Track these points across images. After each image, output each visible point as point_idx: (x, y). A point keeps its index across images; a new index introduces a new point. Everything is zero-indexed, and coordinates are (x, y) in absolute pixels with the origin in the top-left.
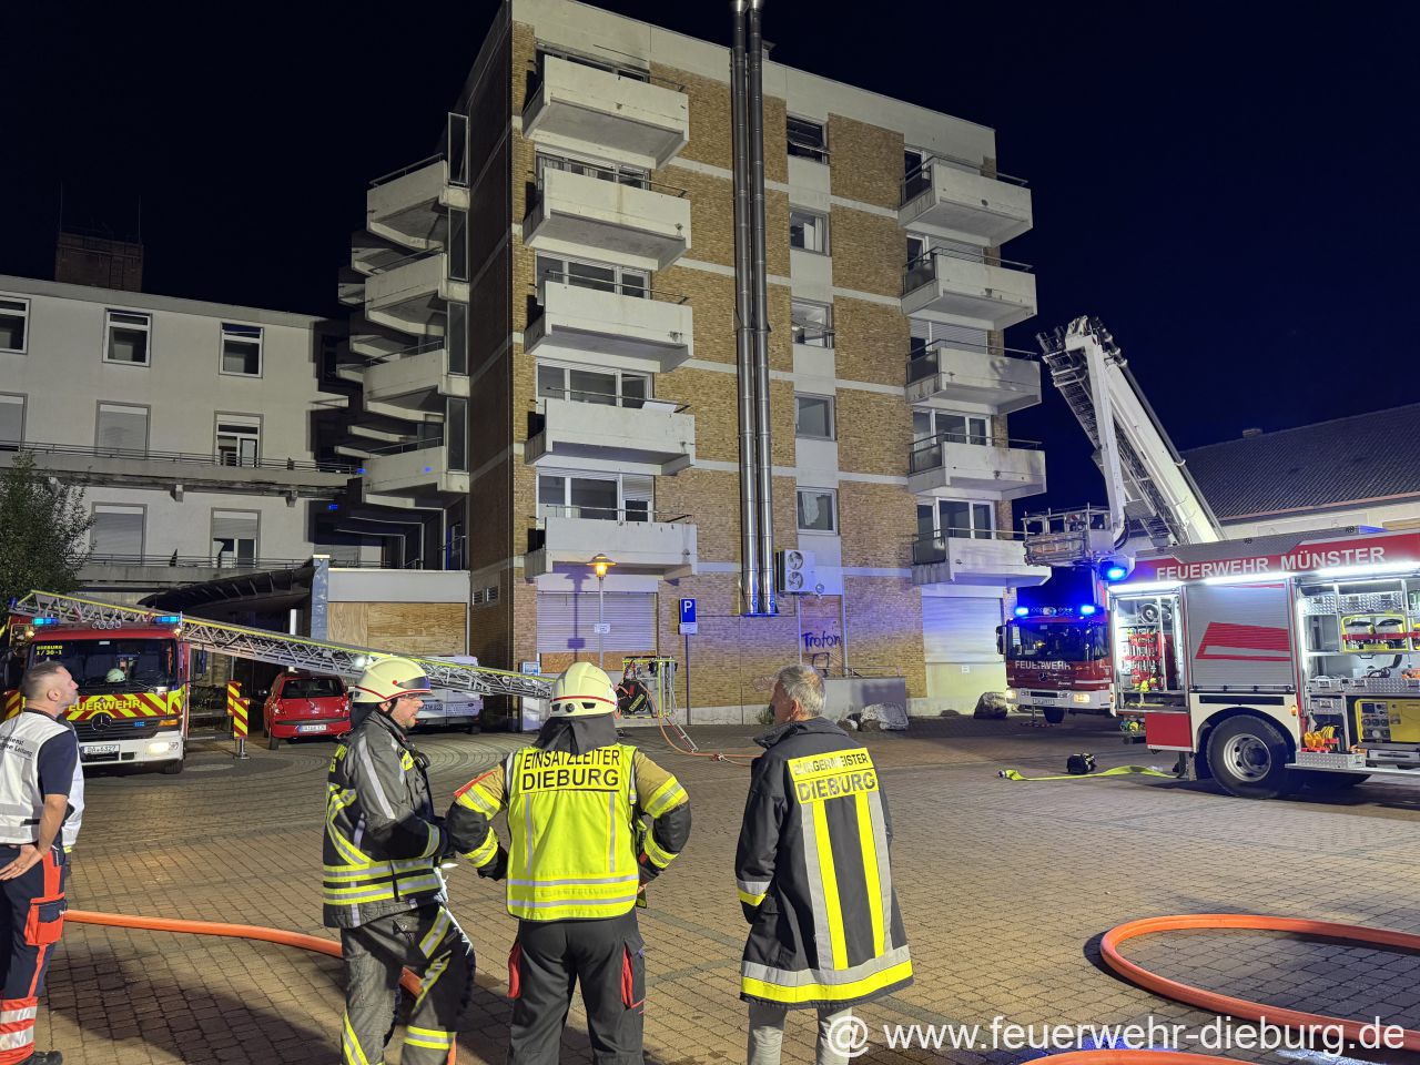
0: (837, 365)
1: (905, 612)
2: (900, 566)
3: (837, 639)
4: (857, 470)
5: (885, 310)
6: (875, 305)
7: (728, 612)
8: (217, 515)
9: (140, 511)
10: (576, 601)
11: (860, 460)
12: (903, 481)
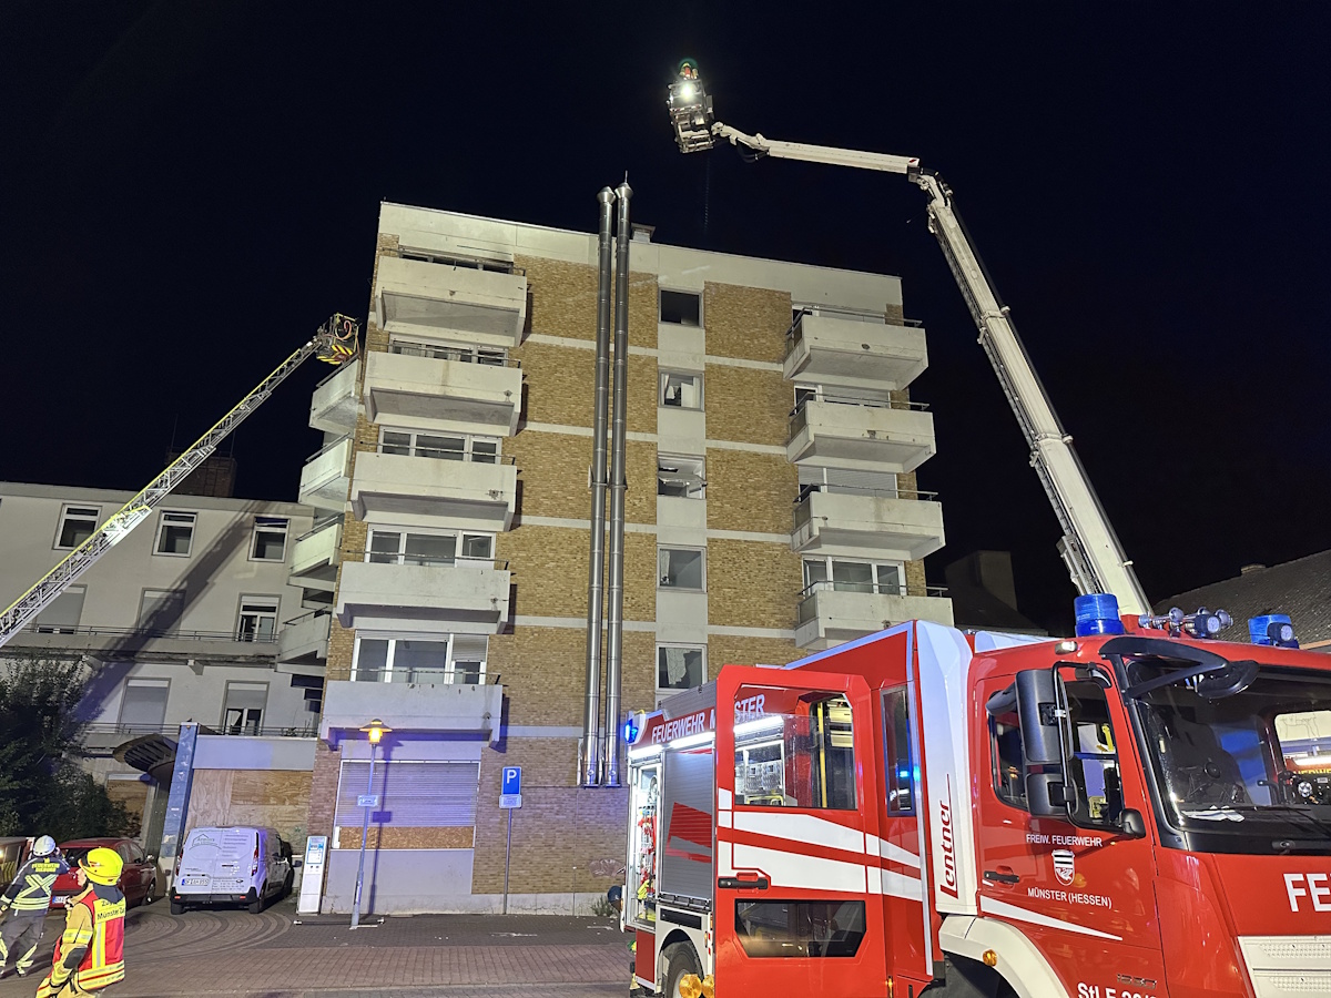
0: (709, 514)
4: (731, 623)
5: (768, 459)
6: (756, 455)
7: (564, 783)
8: (231, 686)
9: (165, 684)
10: (386, 771)
11: (735, 612)
12: (789, 634)
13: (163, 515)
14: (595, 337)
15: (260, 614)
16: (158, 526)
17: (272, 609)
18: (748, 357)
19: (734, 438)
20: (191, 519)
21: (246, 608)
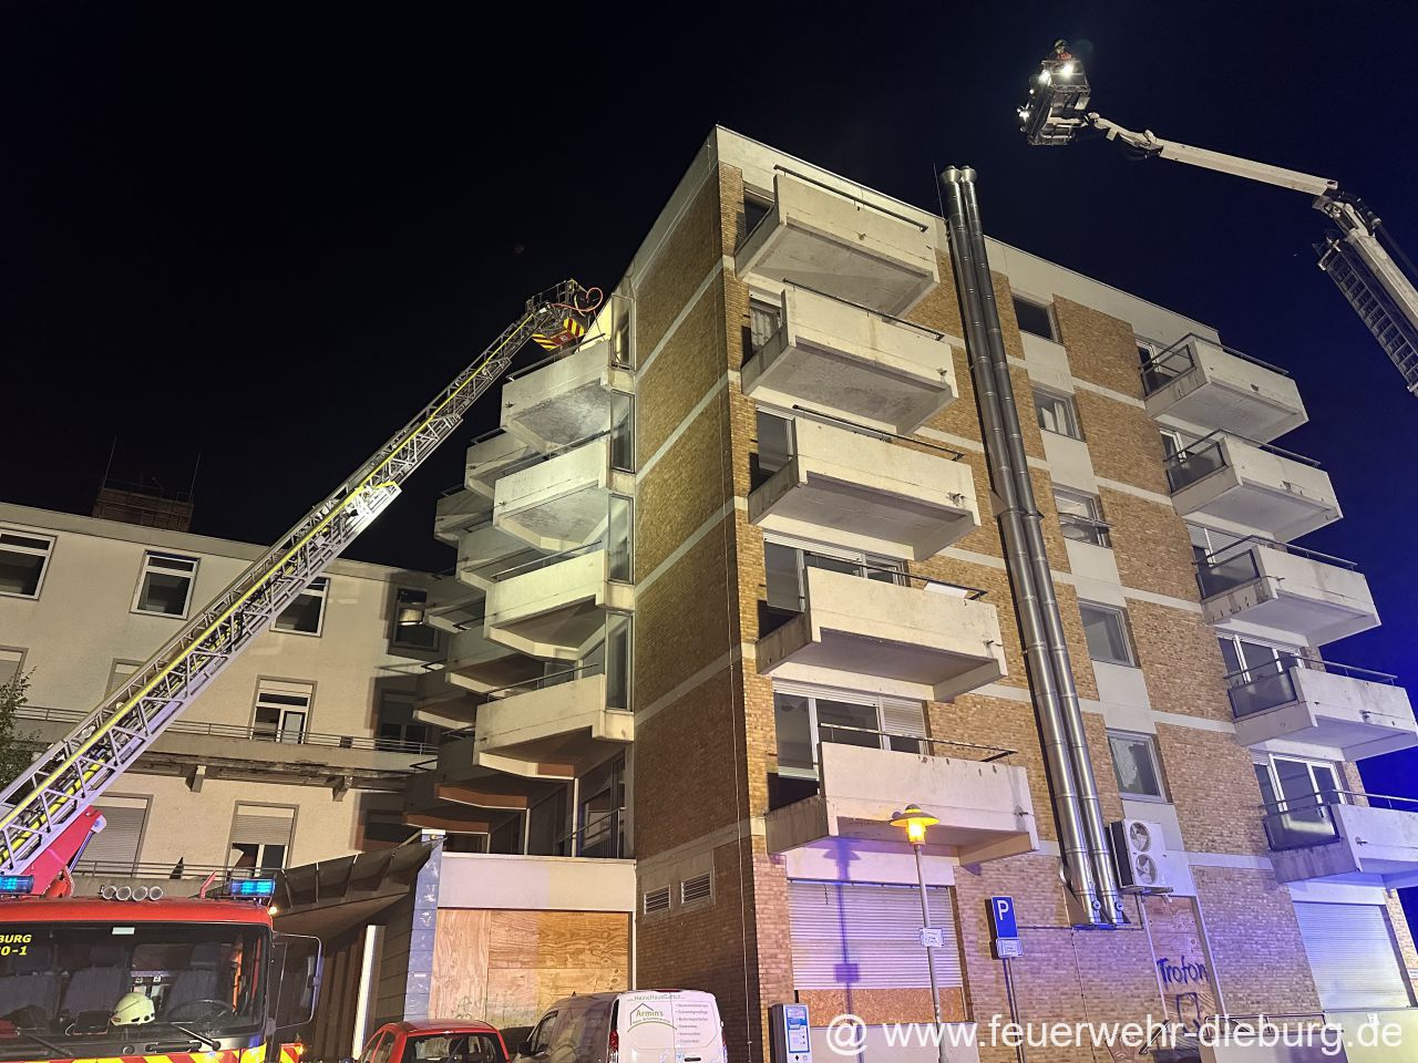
0: (1120, 569)
1: (1279, 925)
2: (1255, 852)
3: (1203, 971)
4: (1172, 710)
5: (1156, 508)
6: (1145, 502)
7: (1053, 922)
8: (242, 810)
9: (142, 804)
10: (840, 899)
11: (1173, 696)
12: (1230, 728)
13: (148, 557)
14: (962, 334)
15: (284, 708)
16: (140, 572)
17: (302, 702)
18: (1110, 386)
19: (1120, 479)
20: (189, 568)
21: (264, 698)
